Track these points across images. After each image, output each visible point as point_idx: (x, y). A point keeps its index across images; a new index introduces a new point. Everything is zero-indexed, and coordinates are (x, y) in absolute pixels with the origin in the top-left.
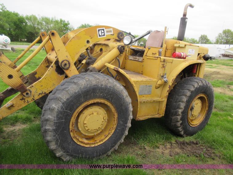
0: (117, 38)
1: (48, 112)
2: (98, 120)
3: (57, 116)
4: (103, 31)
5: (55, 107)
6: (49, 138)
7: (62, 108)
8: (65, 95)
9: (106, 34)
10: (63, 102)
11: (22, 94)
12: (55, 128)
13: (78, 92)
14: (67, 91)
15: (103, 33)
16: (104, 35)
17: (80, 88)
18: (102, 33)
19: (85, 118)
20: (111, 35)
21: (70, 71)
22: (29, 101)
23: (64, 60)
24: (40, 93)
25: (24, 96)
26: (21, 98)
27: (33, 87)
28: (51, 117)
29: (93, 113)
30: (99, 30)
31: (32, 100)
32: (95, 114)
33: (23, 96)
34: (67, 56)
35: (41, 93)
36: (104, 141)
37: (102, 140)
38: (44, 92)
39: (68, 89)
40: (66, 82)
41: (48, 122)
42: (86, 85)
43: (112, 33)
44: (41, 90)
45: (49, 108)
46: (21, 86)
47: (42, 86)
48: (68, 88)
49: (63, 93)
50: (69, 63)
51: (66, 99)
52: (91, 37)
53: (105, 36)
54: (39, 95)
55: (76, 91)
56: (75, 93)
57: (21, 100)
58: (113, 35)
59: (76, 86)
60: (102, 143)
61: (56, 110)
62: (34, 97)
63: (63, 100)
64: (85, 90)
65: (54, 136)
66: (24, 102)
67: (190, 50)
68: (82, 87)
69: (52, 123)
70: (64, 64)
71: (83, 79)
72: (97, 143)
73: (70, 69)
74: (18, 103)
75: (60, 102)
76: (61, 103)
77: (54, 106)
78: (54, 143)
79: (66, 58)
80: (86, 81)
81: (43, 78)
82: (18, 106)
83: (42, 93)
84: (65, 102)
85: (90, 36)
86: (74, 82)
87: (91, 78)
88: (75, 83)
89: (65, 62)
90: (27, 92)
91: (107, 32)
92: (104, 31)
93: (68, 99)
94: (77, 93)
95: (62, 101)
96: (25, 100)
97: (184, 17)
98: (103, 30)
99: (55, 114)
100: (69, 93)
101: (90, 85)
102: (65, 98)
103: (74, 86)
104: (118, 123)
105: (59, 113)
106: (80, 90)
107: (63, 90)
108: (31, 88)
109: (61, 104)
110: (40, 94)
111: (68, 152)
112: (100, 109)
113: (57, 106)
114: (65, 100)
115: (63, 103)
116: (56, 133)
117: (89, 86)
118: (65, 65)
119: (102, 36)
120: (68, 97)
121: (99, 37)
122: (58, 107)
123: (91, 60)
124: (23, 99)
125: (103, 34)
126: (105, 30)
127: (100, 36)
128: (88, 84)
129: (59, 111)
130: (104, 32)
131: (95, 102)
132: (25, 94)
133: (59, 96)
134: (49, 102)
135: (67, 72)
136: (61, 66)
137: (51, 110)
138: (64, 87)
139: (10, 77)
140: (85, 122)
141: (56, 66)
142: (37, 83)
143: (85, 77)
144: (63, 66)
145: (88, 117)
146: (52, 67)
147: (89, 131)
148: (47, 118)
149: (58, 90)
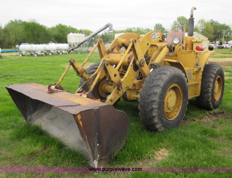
0: (162, 40)
1: (154, 95)
2: (174, 100)
3: (160, 97)
6: (155, 114)
7: (161, 91)
9: (156, 37)
11: (118, 88)
12: (158, 106)
13: (168, 79)
14: (162, 80)
16: (155, 38)
22: (121, 94)
23: (142, 60)
27: (123, 83)
28: (156, 99)
29: (171, 95)
32: (172, 95)
36: (177, 115)
38: (128, 86)
39: (162, 78)
40: (157, 74)
41: (154, 103)
42: (170, 74)
43: (159, 36)
44: (126, 85)
45: (153, 93)
47: (127, 81)
48: (162, 77)
52: (149, 41)
55: (167, 79)
56: (167, 80)
57: (117, 93)
58: (160, 37)
60: (176, 117)
61: (159, 93)
62: (123, 90)
64: (171, 78)
65: (158, 112)
67: (204, 43)
68: (169, 76)
69: (157, 103)
72: (174, 117)
73: (144, 66)
74: (116, 96)
76: (160, 88)
77: (157, 91)
78: (157, 118)
80: (170, 72)
82: (115, 98)
84: (163, 87)
87: (172, 70)
88: (165, 74)
93: (164, 85)
97: (192, 18)
98: (155, 34)
99: (158, 96)
103: (165, 76)
104: (183, 101)
105: (161, 95)
107: (159, 79)
109: (161, 89)
110: (126, 88)
111: (163, 124)
113: (159, 90)
114: (162, 86)
115: (162, 88)
116: (159, 110)
117: (172, 75)
118: (143, 63)
120: (163, 83)
121: (153, 40)
122: (159, 91)
126: (156, 34)
127: (153, 39)
132: (120, 88)
133: (159, 83)
134: (150, 89)
135: (143, 68)
136: (140, 64)
137: (155, 93)
138: (158, 77)
139: (115, 75)
140: (168, 102)
141: (133, 65)
142: (124, 80)
143: (168, 69)
144: (141, 64)
145: (169, 98)
146: (131, 66)
147: (170, 108)
148: (153, 100)
149: (154, 80)
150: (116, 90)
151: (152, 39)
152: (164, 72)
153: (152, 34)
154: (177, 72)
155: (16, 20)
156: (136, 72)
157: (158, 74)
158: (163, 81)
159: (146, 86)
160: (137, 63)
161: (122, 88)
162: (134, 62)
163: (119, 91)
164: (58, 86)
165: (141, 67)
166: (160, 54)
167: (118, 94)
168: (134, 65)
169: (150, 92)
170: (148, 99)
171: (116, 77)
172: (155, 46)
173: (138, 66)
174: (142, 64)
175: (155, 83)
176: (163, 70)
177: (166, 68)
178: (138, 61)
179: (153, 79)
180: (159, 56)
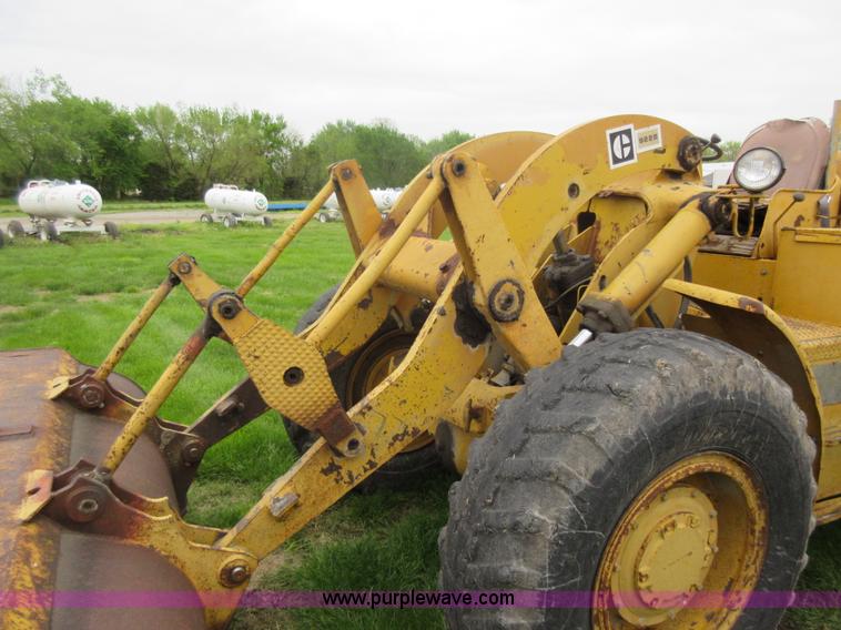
0: (676, 166)
1: (512, 544)
2: (690, 554)
4: (626, 140)
5: (542, 517)
7: (574, 520)
8: (583, 458)
9: (637, 150)
10: (576, 493)
11: (331, 447)
12: (542, 620)
13: (638, 434)
14: (591, 438)
15: (626, 145)
16: (631, 156)
17: (646, 415)
18: (623, 146)
19: (643, 548)
20: (657, 151)
21: (524, 325)
22: (355, 475)
23: (504, 282)
24: (398, 435)
25: (339, 454)
26: (325, 467)
27: (371, 411)
28: (524, 569)
29: (673, 525)
30: (613, 136)
31: (366, 470)
32: (681, 526)
33: (331, 453)
34: (512, 263)
35: (401, 432)
38: (410, 430)
39: (592, 428)
40: (564, 388)
42: (665, 397)
43: (659, 145)
44: (402, 422)
45: (507, 521)
46: (332, 416)
47: (405, 402)
48: (591, 421)
49: (570, 450)
50: (521, 293)
51: (588, 476)
52: (582, 171)
53: (635, 160)
54: (391, 444)
55: (630, 433)
56: (627, 442)
57: (325, 472)
58: (663, 151)
59: (625, 409)
61: (550, 536)
62: (373, 454)
63: (580, 483)
64: (665, 425)
66: (337, 481)
68: (652, 411)
70: (504, 297)
71: (647, 373)
73: (522, 318)
74: (315, 486)
75: (562, 492)
76: (567, 496)
77: (536, 514)
79: (509, 273)
80: (664, 379)
81: (408, 369)
82: (313, 498)
83: (406, 433)
84: (587, 489)
85: (582, 166)
86: (610, 390)
87: (681, 364)
88: (619, 395)
89: (508, 288)
90: (350, 438)
91: (641, 141)
92: (630, 137)
93: (597, 477)
94: (632, 443)
95: (573, 486)
96: (339, 473)
98: (628, 133)
99: (543, 554)
100: (603, 446)
101: (681, 395)
102: (583, 469)
103: (619, 410)
105: (565, 544)
106: (643, 428)
107: (568, 430)
108: (364, 414)
109: (567, 505)
110: (396, 438)
112: (693, 496)
113: (553, 511)
114: (585, 481)
115: (578, 499)
117: (677, 401)
118: (509, 300)
119: (624, 160)
120: (596, 464)
121: (613, 167)
122: (558, 520)
123: (574, 269)
124: (332, 468)
125: (627, 150)
126: (635, 134)
127: (616, 160)
128: (672, 396)
129: (561, 537)
130: (631, 144)
131: (691, 472)
132: (343, 447)
133: (559, 461)
134: (495, 493)
135: (512, 333)
136: (490, 306)
137: (525, 534)
138: (563, 415)
139: (293, 376)
140: (643, 569)
141: (457, 310)
142: (386, 391)
143: (652, 362)
144: (497, 308)
145: (656, 544)
146: (442, 313)
148: (505, 572)
149: (535, 431)
151: (608, 162)
152: (616, 385)
153: (609, 132)
154: (727, 381)
155: (340, 124)
156: (474, 346)
157: (571, 390)
158: (599, 447)
159: (483, 466)
160: (479, 299)
161: (353, 444)
162: (463, 293)
163: (338, 461)
164: (84, 386)
165: (497, 323)
166: (647, 248)
167: (333, 475)
168: (461, 307)
169: (491, 511)
170: (474, 558)
171: (291, 389)
172: (635, 198)
173: (483, 317)
174: (504, 308)
175: (539, 454)
176: (614, 361)
177: (645, 352)
178: (482, 289)
179: (533, 422)
180: (641, 258)
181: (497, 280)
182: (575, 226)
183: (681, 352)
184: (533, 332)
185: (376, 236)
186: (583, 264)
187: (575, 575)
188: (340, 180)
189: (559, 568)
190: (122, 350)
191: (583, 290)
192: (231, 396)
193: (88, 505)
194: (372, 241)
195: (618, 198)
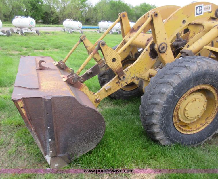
0: (214, 16)
1: (158, 96)
2: (198, 108)
3: (167, 100)
5: (166, 91)
6: (155, 121)
7: (173, 92)
8: (176, 80)
9: (203, 11)
10: (174, 87)
11: (119, 77)
12: (163, 112)
13: (190, 76)
14: (179, 76)
17: (192, 72)
19: (187, 104)
20: (209, 12)
21: (166, 54)
22: (123, 85)
23: (163, 43)
24: (133, 77)
25: (120, 79)
26: (117, 82)
27: (128, 71)
28: (160, 101)
29: (195, 100)
31: (125, 84)
32: (197, 101)
33: (118, 79)
34: (165, 39)
35: (134, 77)
36: (200, 130)
37: (198, 129)
38: (136, 77)
39: (180, 74)
40: (174, 66)
41: (156, 106)
42: (198, 69)
43: (210, 10)
44: (134, 74)
45: (158, 91)
46: (120, 70)
47: (135, 70)
48: (180, 72)
49: (174, 78)
50: (167, 46)
51: (177, 84)
52: (187, 17)
53: (202, 14)
54: (131, 79)
55: (188, 76)
56: (187, 78)
57: (117, 83)
58: (211, 12)
59: (188, 71)
60: (198, 131)
61: (167, 95)
62: (127, 81)
63: (175, 85)
64: (197, 75)
65: (161, 119)
66: (119, 85)
68: (194, 72)
69: (161, 107)
70: (162, 47)
71: (194, 64)
72: (194, 131)
73: (166, 53)
74: (114, 86)
75: (171, 86)
76: (172, 87)
77: (165, 90)
78: (158, 126)
79: (164, 41)
80: (198, 65)
81: (137, 62)
82: (113, 88)
83: (135, 77)
84: (176, 86)
85: (187, 15)
86: (185, 67)
87: (204, 63)
88: (187, 68)
89: (164, 45)
90: (123, 76)
91: (205, 9)
93: (179, 84)
94: (188, 78)
95: (173, 85)
96: (119, 84)
99: (165, 98)
100: (181, 78)
101: (202, 69)
102: (176, 82)
103: (186, 71)
105: (170, 97)
106: (191, 75)
107: (174, 74)
108: (126, 71)
109: (171, 89)
110: (132, 78)
111: (169, 136)
112: (201, 95)
113: (168, 90)
114: (176, 84)
115: (174, 88)
116: (163, 117)
117: (200, 70)
118: (164, 48)
119: (199, 14)
120: (179, 81)
121: (196, 16)
122: (169, 92)
123: (181, 43)
124: (118, 82)
125: (200, 11)
126: (203, 7)
127: (197, 14)
128: (199, 69)
129: (169, 95)
131: (201, 88)
132: (121, 78)
133: (171, 80)
134: (156, 86)
135: (163, 56)
136: (159, 49)
137: (161, 94)
138: (173, 71)
139: (114, 60)
140: (186, 109)
141: (150, 50)
142: (132, 67)
143: (196, 62)
144: (160, 49)
145: (190, 104)
146: (147, 50)
147: (188, 118)
148: (156, 101)
149: (166, 74)
150: (116, 78)
151: (194, 15)
152: (187, 65)
154: (214, 68)
156: (153, 59)
157: (176, 66)
158: (180, 78)
159: (154, 81)
160: (156, 47)
161: (124, 77)
162: (152, 46)
163: (120, 81)
164: (61, 63)
165: (160, 53)
166: (202, 38)
167: (118, 84)
168: (151, 49)
169: (155, 90)
170: (149, 99)
171: (113, 63)
172: (201, 25)
173: (156, 52)
174: (162, 49)
175: (166, 79)
176: (187, 61)
177: (195, 60)
178: (157, 45)
179: (166, 72)
181: (161, 43)
182: (183, 33)
183: (204, 60)
184: (168, 56)
185: (129, 32)
186: (184, 42)
187: (171, 104)
188: (122, 17)
189: (168, 102)
190: (69, 56)
191: (182, 48)
192: (91, 69)
193: (74, 81)
194: (128, 34)
195: (196, 25)
